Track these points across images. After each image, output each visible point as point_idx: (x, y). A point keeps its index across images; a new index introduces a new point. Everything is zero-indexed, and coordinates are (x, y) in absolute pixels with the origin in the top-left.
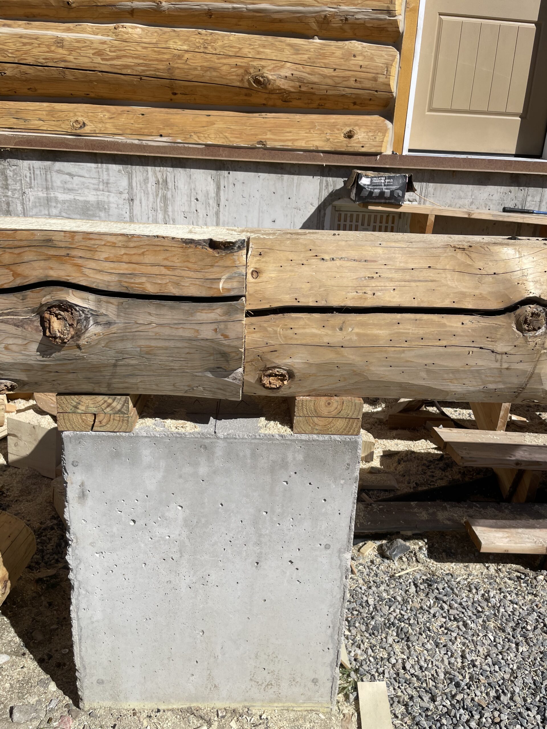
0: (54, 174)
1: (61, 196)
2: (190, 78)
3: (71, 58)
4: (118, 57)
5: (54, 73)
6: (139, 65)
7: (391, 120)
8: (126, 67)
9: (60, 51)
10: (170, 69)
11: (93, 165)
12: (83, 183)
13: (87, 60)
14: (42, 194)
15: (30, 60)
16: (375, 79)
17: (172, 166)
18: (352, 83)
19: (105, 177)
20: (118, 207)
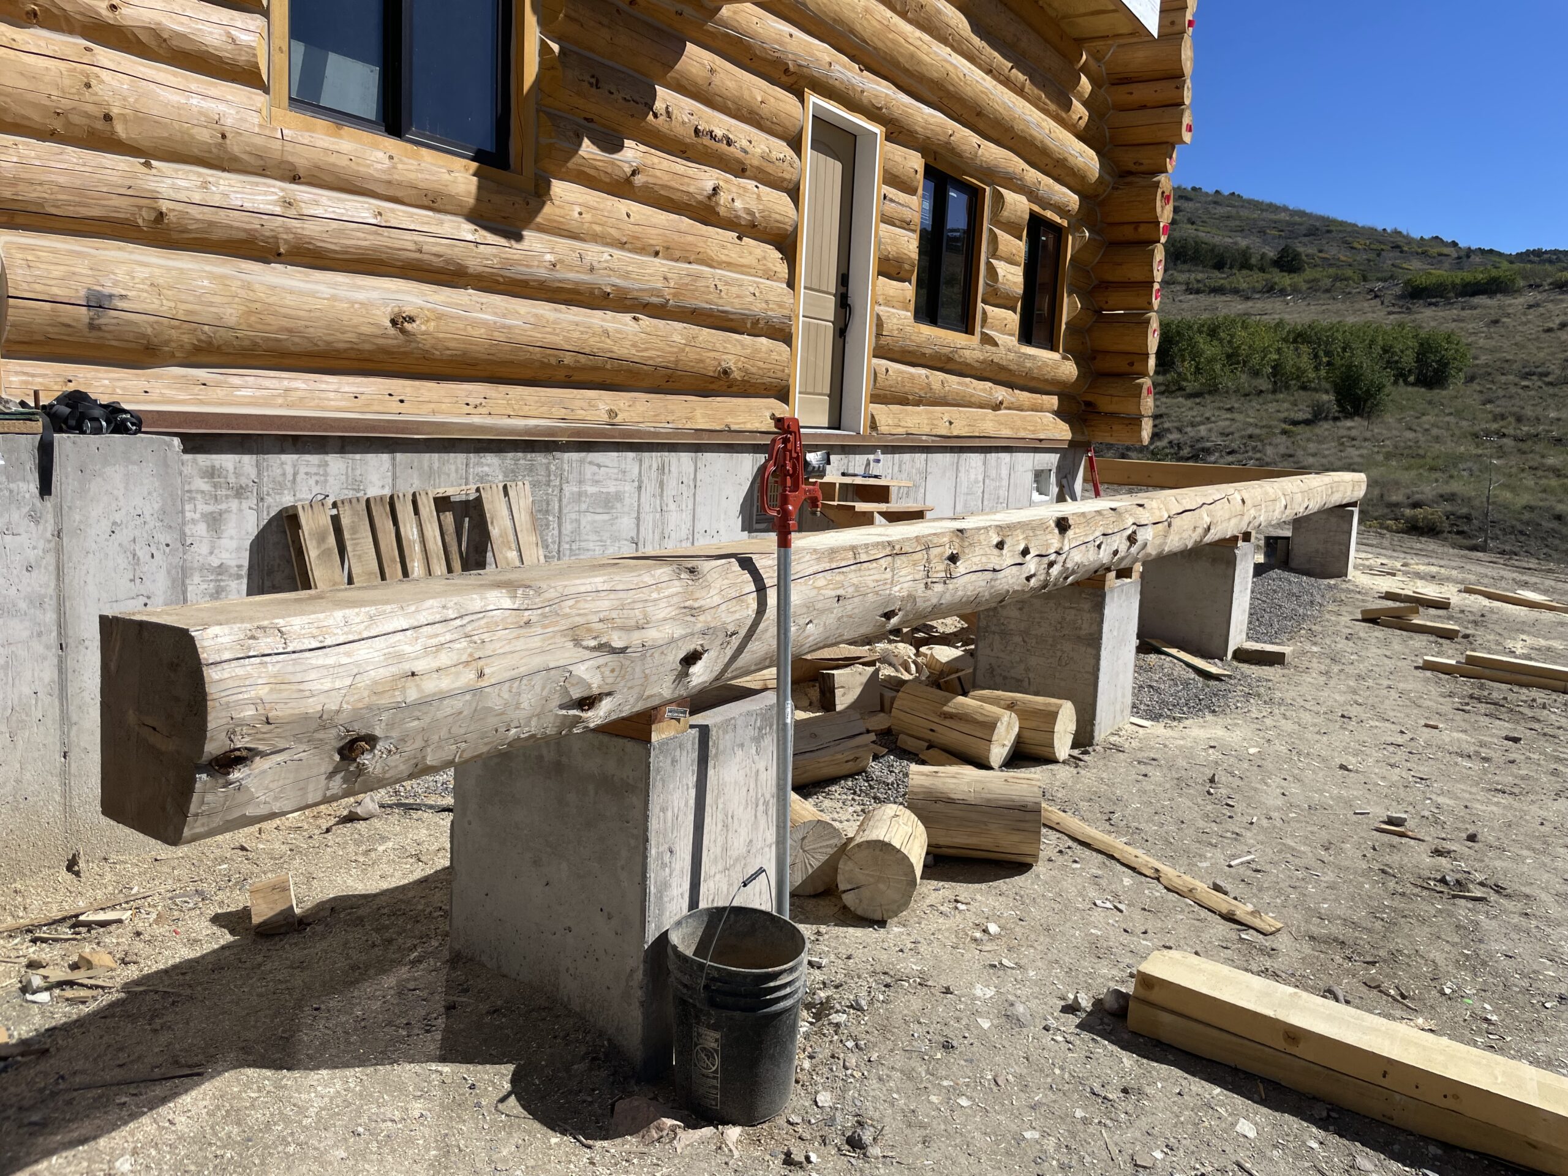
0: (587, 465)
1: (591, 489)
2: (687, 368)
3: (615, 348)
4: (646, 349)
5: (599, 362)
6: (658, 356)
7: (787, 404)
8: (651, 358)
9: (608, 341)
10: (677, 361)
11: (615, 454)
12: (607, 474)
13: (626, 351)
14: (575, 489)
15: (587, 351)
16: (783, 371)
17: (669, 451)
18: (771, 374)
19: (623, 466)
20: (630, 497)
